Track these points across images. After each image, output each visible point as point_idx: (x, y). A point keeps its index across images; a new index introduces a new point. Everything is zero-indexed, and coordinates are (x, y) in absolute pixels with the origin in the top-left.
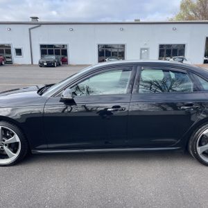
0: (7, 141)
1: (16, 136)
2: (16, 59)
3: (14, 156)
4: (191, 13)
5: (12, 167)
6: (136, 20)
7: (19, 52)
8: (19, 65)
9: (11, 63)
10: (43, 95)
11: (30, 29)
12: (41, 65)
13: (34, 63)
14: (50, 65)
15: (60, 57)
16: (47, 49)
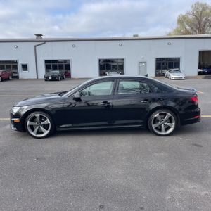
0: (42, 123)
1: (48, 120)
2: (22, 74)
3: (46, 132)
4: (188, 28)
5: (45, 139)
6: (134, 36)
7: (25, 67)
8: (25, 80)
9: (17, 78)
10: (63, 96)
11: (35, 46)
12: (46, 79)
13: (39, 77)
14: (55, 79)
15: (64, 71)
16: (51, 64)
